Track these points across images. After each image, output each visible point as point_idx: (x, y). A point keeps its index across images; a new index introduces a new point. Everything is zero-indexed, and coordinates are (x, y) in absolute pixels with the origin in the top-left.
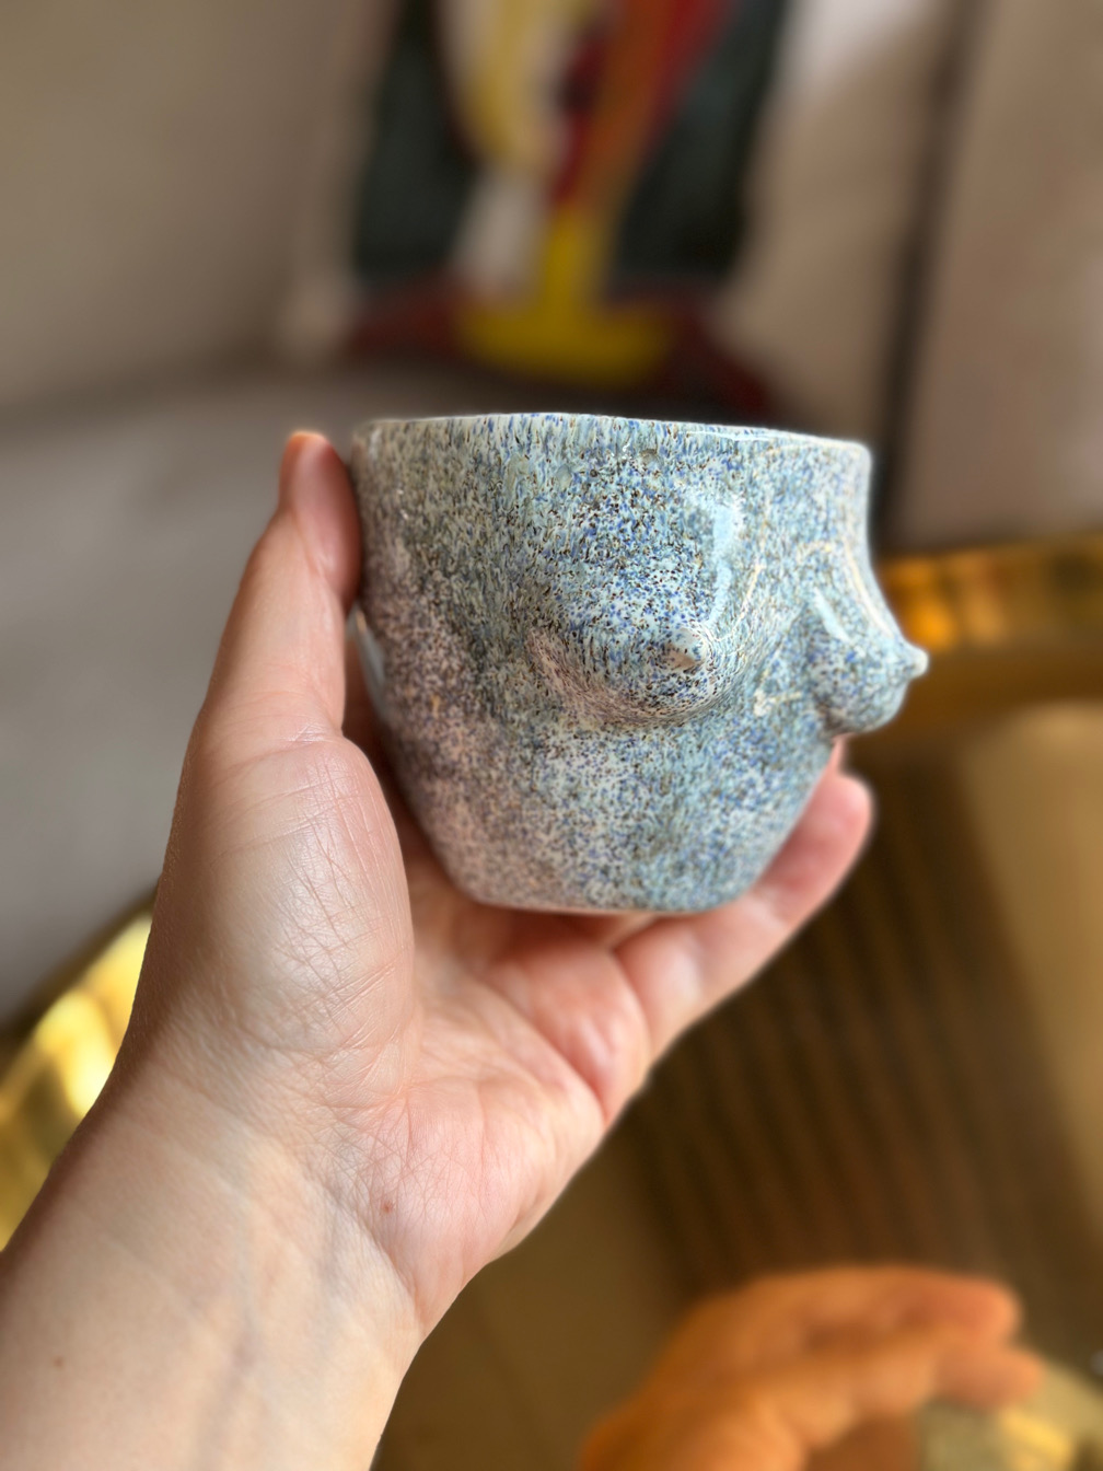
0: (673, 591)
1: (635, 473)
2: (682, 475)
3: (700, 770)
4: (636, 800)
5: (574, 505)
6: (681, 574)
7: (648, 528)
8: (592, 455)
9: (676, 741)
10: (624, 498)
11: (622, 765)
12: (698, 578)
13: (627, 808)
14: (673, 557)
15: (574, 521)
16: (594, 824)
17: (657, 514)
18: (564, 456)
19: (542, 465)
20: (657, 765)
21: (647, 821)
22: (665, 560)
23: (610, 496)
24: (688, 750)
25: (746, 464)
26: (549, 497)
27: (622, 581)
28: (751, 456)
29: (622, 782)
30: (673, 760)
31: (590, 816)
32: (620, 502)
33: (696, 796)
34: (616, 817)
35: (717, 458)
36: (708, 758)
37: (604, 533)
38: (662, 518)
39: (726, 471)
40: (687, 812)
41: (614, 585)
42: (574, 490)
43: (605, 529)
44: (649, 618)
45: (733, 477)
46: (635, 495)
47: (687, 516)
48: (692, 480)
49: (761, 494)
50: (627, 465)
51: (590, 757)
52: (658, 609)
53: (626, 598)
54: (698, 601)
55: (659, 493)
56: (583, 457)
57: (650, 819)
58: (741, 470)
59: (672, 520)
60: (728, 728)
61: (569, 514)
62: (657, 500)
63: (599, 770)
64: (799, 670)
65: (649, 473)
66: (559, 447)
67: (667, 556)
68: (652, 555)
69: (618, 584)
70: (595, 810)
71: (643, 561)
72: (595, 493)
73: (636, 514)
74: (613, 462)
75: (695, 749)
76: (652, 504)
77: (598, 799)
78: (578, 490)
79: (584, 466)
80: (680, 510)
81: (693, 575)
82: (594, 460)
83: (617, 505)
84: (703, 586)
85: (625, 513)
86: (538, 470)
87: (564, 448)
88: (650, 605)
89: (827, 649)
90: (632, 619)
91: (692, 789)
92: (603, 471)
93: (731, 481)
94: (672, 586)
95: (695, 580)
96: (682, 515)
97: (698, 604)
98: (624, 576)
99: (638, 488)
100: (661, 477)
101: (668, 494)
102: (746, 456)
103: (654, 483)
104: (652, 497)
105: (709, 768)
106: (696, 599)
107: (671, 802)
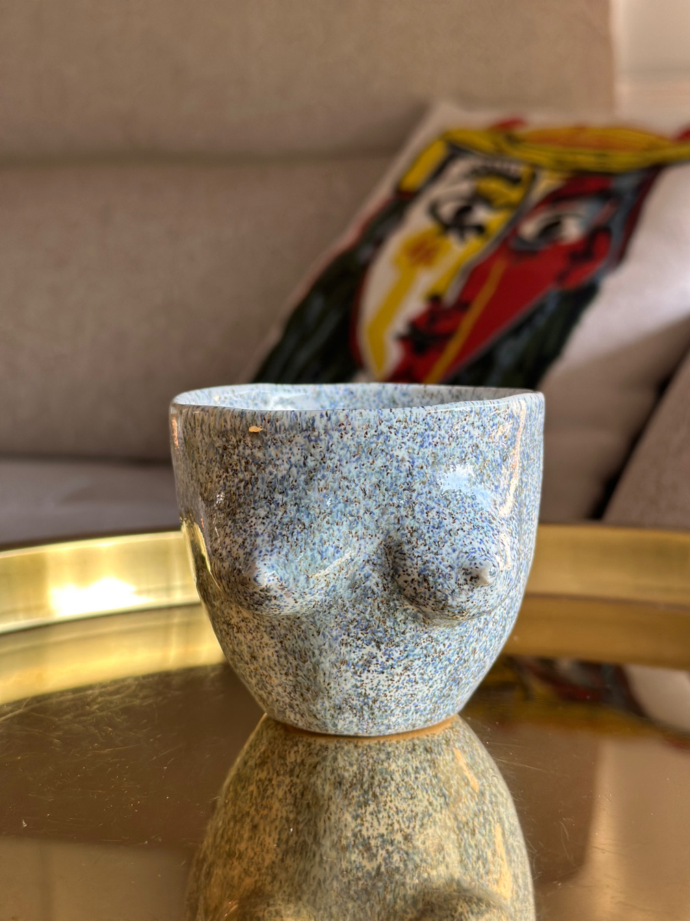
0: (260, 532)
1: (247, 447)
2: (277, 448)
3: (323, 647)
4: (289, 664)
5: (216, 469)
6: (268, 520)
7: (253, 486)
8: (223, 436)
9: (300, 628)
10: (241, 465)
11: (272, 641)
12: (280, 522)
13: (286, 668)
14: (265, 507)
15: (217, 480)
16: (270, 677)
17: (260, 476)
18: (210, 436)
19: (201, 441)
20: (294, 643)
21: (300, 678)
22: (261, 509)
23: (233, 464)
24: (311, 635)
25: (323, 437)
26: (205, 463)
27: (232, 524)
28: (326, 432)
29: (277, 652)
30: (302, 640)
31: (266, 671)
32: (238, 468)
33: (328, 665)
34: (281, 674)
35: (300, 435)
36: (327, 640)
37: (229, 489)
38: (263, 478)
39: (308, 443)
40: (325, 674)
41: (228, 527)
42: (216, 458)
43: (230, 486)
44: (241, 552)
45: (314, 447)
46: (247, 463)
47: (279, 477)
48: (284, 451)
49: (337, 458)
50: (242, 441)
51: (254, 634)
52: (248, 546)
53: (232, 536)
54: (275, 540)
55: (262, 461)
56: (219, 437)
57: (301, 676)
58: (319, 442)
59: (269, 480)
60: (336, 620)
61: (215, 475)
62: (261, 466)
63: (261, 643)
64: (389, 579)
65: (255, 447)
66: (208, 430)
67: (261, 507)
68: (253, 506)
69: (230, 527)
70: (268, 668)
71: (246, 510)
72: (226, 461)
73: (247, 476)
74: (234, 440)
75: (315, 634)
76: (257, 469)
77: (266, 661)
78: (218, 459)
79: (219, 443)
80: (275, 472)
81: (276, 520)
82: (224, 439)
83: (237, 470)
84: (282, 528)
85: (241, 476)
86: (199, 444)
87: (210, 431)
88: (244, 543)
89: (405, 565)
90: (232, 552)
91: (322, 659)
92: (230, 446)
93: (312, 451)
94: (260, 528)
95: (277, 524)
96: (276, 476)
97: (274, 542)
98: (234, 521)
99: (249, 458)
100: (263, 450)
101: (267, 462)
102: (322, 432)
103: (259, 454)
104: (257, 464)
105: (330, 646)
106: (274, 538)
107: (311, 667)
